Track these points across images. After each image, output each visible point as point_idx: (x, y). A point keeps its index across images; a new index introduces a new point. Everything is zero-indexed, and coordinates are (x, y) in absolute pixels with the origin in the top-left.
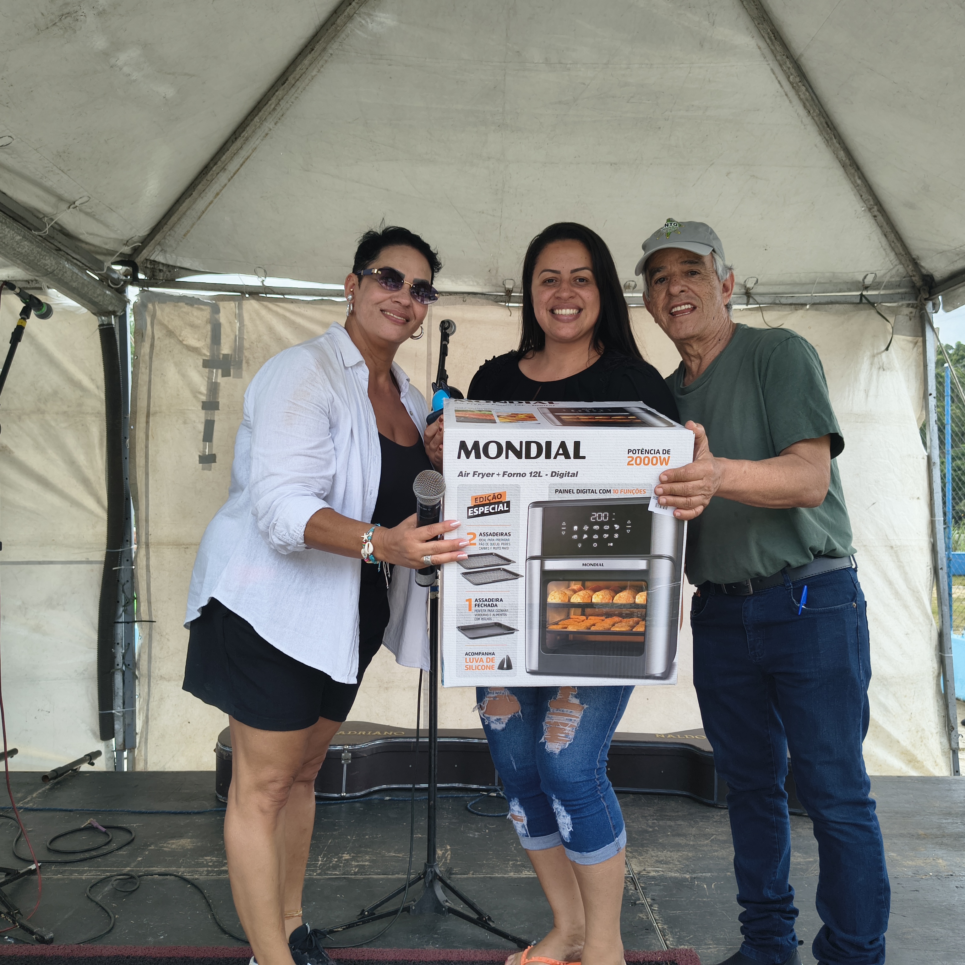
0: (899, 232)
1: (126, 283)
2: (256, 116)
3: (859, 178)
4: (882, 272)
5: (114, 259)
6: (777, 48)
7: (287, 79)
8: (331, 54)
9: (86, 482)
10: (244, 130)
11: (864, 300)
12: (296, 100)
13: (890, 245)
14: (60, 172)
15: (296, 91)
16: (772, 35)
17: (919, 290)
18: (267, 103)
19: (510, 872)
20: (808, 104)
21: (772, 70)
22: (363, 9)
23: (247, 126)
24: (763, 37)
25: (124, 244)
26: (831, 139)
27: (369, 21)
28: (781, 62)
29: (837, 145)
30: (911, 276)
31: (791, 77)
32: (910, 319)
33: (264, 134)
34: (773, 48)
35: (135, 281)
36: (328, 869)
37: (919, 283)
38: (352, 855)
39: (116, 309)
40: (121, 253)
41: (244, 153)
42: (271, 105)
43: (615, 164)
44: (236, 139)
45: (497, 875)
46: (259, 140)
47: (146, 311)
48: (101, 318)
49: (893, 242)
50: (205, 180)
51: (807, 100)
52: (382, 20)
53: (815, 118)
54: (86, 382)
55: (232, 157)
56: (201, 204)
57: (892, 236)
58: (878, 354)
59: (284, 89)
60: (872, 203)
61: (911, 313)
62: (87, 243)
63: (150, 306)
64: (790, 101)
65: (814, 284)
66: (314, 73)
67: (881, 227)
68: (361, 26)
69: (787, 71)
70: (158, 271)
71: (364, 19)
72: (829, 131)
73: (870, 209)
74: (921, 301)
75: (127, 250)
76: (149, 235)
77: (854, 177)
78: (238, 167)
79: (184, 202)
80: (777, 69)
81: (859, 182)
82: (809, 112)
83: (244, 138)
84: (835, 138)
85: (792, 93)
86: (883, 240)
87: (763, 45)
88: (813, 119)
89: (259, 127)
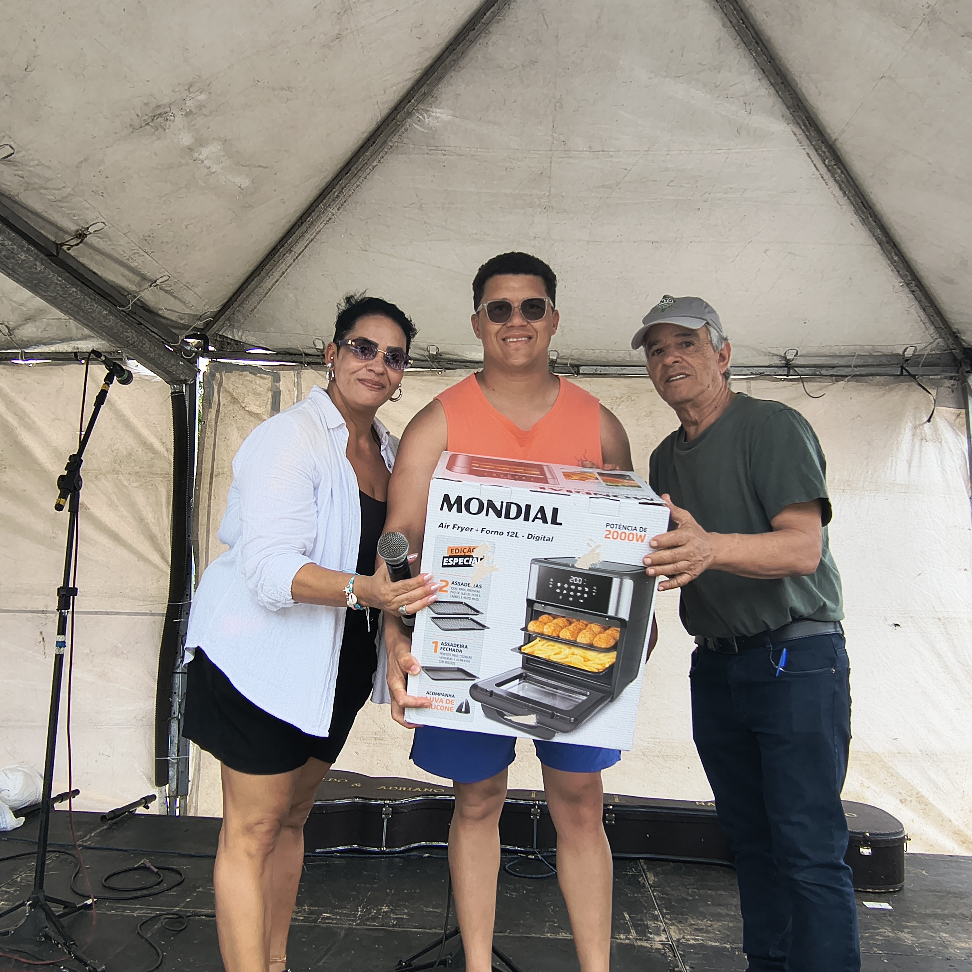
0: (938, 307)
1: (198, 355)
2: (321, 202)
3: (896, 255)
4: (923, 345)
5: (188, 333)
6: (811, 133)
7: (350, 169)
8: (391, 147)
9: (152, 539)
10: (310, 216)
11: (905, 373)
12: (357, 187)
13: (930, 319)
14: (144, 254)
15: (358, 180)
16: (807, 122)
17: (960, 363)
18: (331, 191)
19: (548, 932)
20: (843, 186)
21: (807, 154)
22: (421, 106)
23: (313, 211)
24: (798, 124)
25: (198, 319)
26: (867, 218)
27: (426, 116)
28: (817, 147)
29: (874, 223)
30: (952, 349)
31: (827, 160)
32: (953, 391)
33: (327, 219)
34: (808, 134)
35: (205, 353)
36: (368, 919)
37: (960, 356)
38: (391, 907)
39: (187, 378)
40: (194, 327)
41: (308, 236)
42: (335, 192)
43: (656, 242)
44: (302, 223)
45: (534, 935)
46: (323, 224)
47: (213, 380)
48: (174, 387)
49: (932, 316)
50: (272, 261)
51: (842, 181)
52: (438, 115)
53: (851, 198)
54: (157, 445)
55: (298, 240)
56: (268, 283)
57: (931, 311)
58: (920, 425)
59: (347, 179)
60: (909, 278)
61: (953, 385)
62: (164, 318)
63: (218, 375)
64: (826, 183)
65: (854, 356)
66: (375, 164)
67: (920, 302)
68: (418, 121)
69: (823, 155)
70: (226, 344)
71: (421, 115)
72: (865, 211)
73: (908, 285)
74: (962, 373)
75: (200, 324)
76: (220, 311)
77: (891, 254)
79: (253, 280)
80: (813, 153)
81: (896, 258)
82: (845, 192)
83: (309, 223)
84: (871, 217)
85: (827, 176)
86: (922, 313)
87: (798, 131)
88: (849, 199)
89: (323, 213)
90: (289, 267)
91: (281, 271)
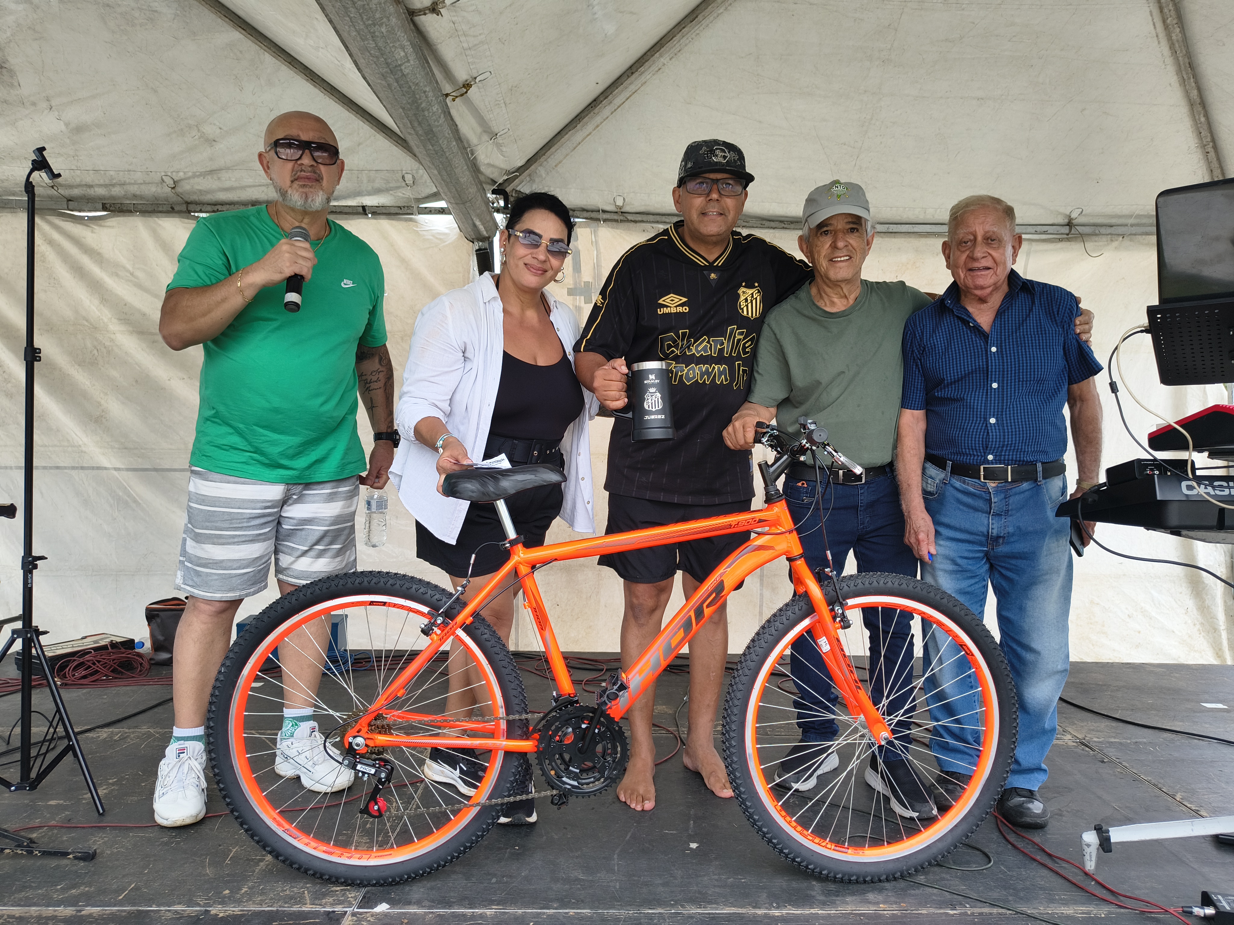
2: (657, 52)
3: (1204, 116)
5: (494, 188)
7: (697, 17)
10: (642, 65)
12: (696, 37)
14: (503, 105)
18: (672, 39)
20: (1177, 45)
21: (1151, 12)
23: (646, 61)
25: (505, 174)
26: (1188, 79)
31: (1170, 19)
33: (657, 69)
41: (633, 88)
42: (674, 42)
43: (982, 99)
44: (632, 73)
46: (651, 75)
48: (478, 245)
49: (1217, 177)
50: (592, 113)
51: (1178, 41)
53: (1180, 58)
55: (624, 91)
56: (579, 135)
59: (691, 27)
60: (1208, 140)
64: (1159, 43)
65: (1133, 215)
66: (721, 11)
67: (1211, 162)
69: (1167, 13)
72: (1190, 71)
73: (1203, 146)
75: (507, 178)
76: (524, 166)
78: (624, 100)
80: (1155, 11)
81: (1202, 120)
82: (1174, 53)
83: (640, 73)
84: (1192, 77)
85: (1163, 35)
86: (1207, 174)
88: (1177, 59)
89: (655, 63)
90: (605, 120)
91: (596, 125)
